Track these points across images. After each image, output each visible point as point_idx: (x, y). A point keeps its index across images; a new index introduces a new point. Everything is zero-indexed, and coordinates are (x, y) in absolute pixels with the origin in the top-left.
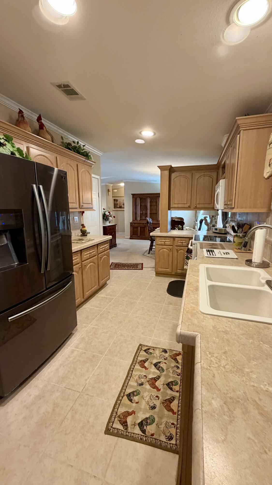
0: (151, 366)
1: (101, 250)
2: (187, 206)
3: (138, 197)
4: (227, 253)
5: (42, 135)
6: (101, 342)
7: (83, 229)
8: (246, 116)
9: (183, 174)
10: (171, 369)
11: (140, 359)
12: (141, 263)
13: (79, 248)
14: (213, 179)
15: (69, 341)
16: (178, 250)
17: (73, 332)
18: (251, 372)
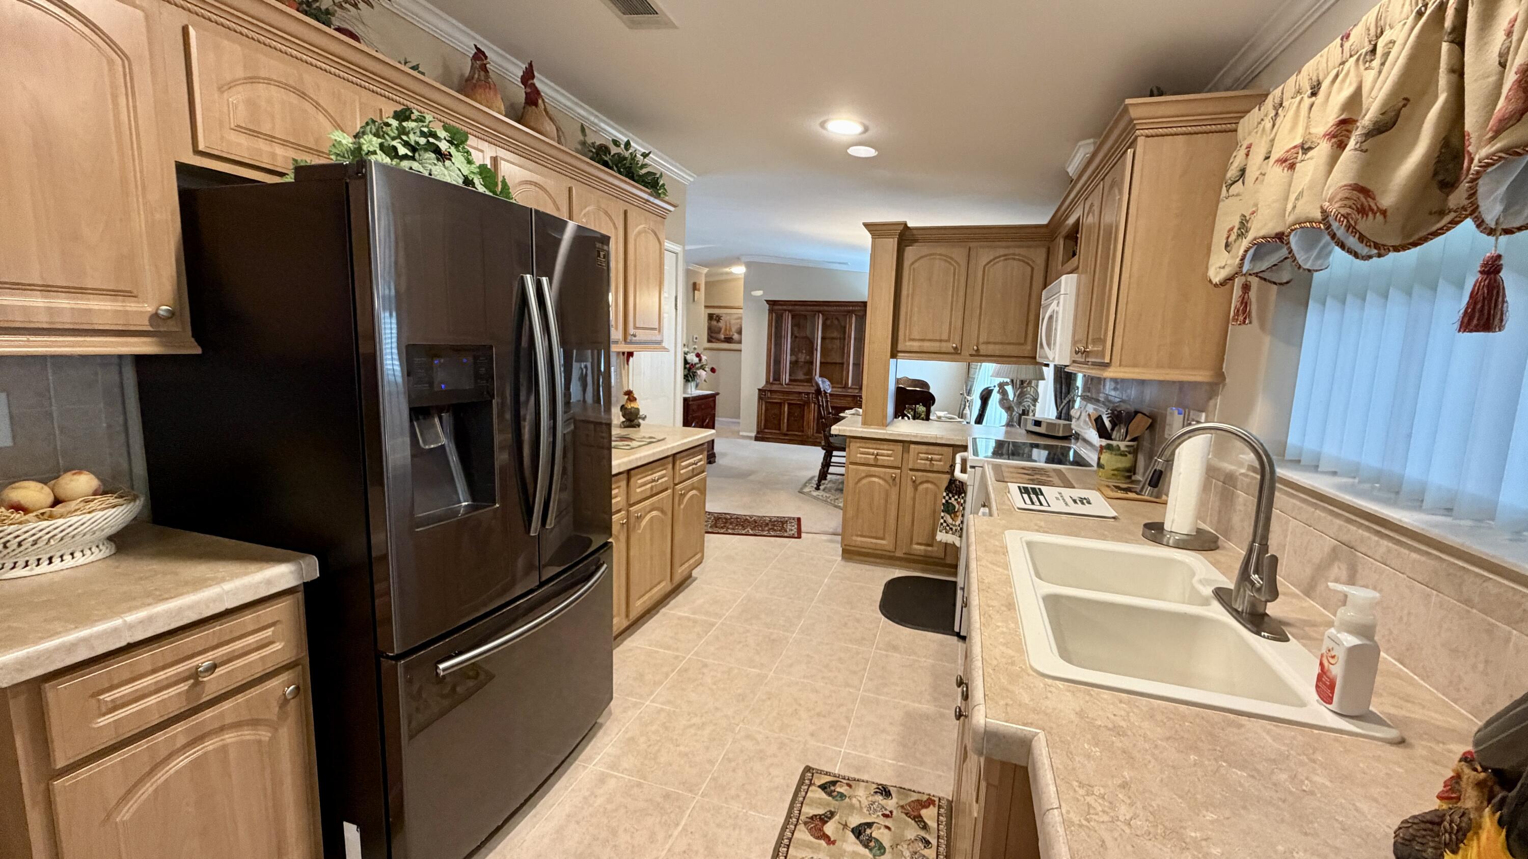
0: (844, 836)
1: (682, 472)
2: (949, 346)
3: (785, 310)
4: (1083, 501)
5: (532, 124)
6: (686, 755)
7: (630, 406)
8: (1152, 95)
9: (941, 250)
10: (905, 846)
11: (809, 811)
12: (794, 519)
13: (624, 463)
14: (1033, 269)
15: (589, 748)
16: (917, 482)
17: (600, 721)
18: (1206, 840)
